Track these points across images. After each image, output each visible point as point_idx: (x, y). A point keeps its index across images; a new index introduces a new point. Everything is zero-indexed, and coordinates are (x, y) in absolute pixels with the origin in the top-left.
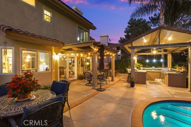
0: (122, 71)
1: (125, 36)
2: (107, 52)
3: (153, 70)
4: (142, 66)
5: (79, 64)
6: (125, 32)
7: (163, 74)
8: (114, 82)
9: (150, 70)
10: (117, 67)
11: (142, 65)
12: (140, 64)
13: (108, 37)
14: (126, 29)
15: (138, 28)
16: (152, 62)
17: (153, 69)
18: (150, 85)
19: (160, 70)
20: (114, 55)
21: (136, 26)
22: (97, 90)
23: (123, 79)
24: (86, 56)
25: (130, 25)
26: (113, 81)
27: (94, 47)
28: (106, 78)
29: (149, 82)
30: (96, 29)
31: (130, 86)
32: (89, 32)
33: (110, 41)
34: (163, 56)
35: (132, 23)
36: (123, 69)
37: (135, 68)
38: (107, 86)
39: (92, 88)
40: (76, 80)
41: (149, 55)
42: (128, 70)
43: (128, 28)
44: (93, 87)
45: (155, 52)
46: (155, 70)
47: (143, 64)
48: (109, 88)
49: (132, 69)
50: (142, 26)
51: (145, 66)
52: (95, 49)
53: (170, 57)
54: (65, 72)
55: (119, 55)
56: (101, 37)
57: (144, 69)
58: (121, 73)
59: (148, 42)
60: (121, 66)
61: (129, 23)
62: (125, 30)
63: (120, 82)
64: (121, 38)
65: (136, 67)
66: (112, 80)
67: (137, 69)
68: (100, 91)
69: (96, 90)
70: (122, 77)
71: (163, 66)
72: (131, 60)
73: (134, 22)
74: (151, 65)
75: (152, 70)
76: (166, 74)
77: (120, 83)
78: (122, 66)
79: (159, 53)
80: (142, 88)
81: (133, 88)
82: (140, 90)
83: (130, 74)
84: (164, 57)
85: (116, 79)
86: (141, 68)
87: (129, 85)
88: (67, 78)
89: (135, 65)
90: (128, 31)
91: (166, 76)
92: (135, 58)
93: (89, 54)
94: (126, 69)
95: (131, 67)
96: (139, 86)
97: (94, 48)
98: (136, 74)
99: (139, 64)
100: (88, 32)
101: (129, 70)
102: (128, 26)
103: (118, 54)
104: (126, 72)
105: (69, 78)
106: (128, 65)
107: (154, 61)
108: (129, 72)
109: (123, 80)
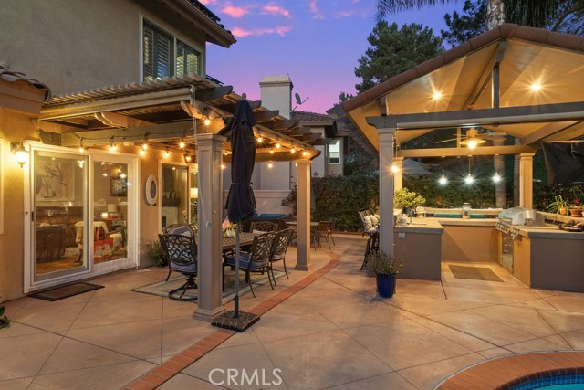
0: (344, 221)
1: (358, 87)
2: (273, 140)
3: (465, 220)
4: (424, 200)
5: (153, 194)
6: (358, 75)
7: (504, 235)
8: (310, 272)
9: (454, 217)
10: (324, 208)
11: (420, 199)
12: (414, 194)
13: (292, 86)
14: (363, 61)
15: (405, 59)
16: (458, 185)
17: (466, 213)
18: (456, 285)
19: (493, 217)
20: (306, 154)
21: (397, 50)
22: (219, 326)
23: (345, 259)
24: (188, 159)
25: (374, 48)
26: (306, 269)
27: (205, 111)
28: (272, 259)
29: (453, 269)
30: (235, 41)
31: (375, 294)
32: (201, 55)
33: (299, 102)
34: (498, 163)
35: (382, 40)
36: (347, 212)
37: (397, 212)
38: (274, 294)
39: (195, 316)
40: (134, 269)
41: (447, 158)
42: (368, 218)
43: (370, 59)
44: (201, 307)
45: (472, 145)
46: (472, 217)
47: (424, 193)
48: (280, 307)
49: (381, 217)
50: (420, 51)
51: (433, 201)
52: (207, 122)
53: (525, 166)
54: (78, 235)
55: (336, 160)
56: (262, 84)
57: (432, 215)
58: (342, 230)
59: (450, 99)
60: (339, 203)
61: (372, 40)
62: (358, 65)
63: (336, 274)
64: (342, 97)
65: (398, 208)
66: (301, 265)
67: (405, 217)
68: (232, 328)
69: (213, 324)
70: (346, 246)
71: (500, 200)
72: (378, 177)
73: (390, 35)
74: (455, 196)
75: (461, 217)
76: (520, 237)
77: (333, 278)
78: (343, 201)
79: (488, 150)
80: (426, 299)
81: (388, 300)
82: (421, 313)
83: (375, 236)
84: (502, 166)
85: (317, 258)
86: (420, 210)
87: (373, 285)
88: (85, 264)
89: (396, 199)
90: (368, 68)
91: (519, 245)
92: (396, 170)
93: (182, 145)
94: (360, 214)
95: (378, 204)
96: (413, 290)
97: (199, 116)
98: (402, 235)
99: (410, 194)
100: (198, 54)
101: (371, 220)
102: (369, 53)
103: (332, 156)
104: (358, 226)
105: (97, 260)
106: (366, 199)
107: (469, 180)
108: (373, 229)
109: (347, 263)
